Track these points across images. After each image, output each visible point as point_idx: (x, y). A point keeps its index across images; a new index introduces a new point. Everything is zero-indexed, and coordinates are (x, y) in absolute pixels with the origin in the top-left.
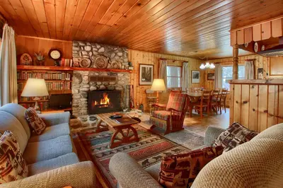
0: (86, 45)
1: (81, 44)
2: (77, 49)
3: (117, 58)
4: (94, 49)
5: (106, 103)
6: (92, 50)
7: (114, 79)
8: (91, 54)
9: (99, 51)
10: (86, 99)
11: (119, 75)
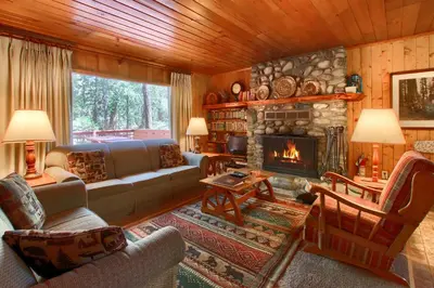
0: (266, 66)
1: (260, 67)
2: (255, 75)
3: (316, 73)
4: (276, 69)
5: (293, 157)
6: (273, 73)
7: (305, 115)
8: (271, 78)
9: (284, 69)
10: (260, 146)
11: (315, 106)
